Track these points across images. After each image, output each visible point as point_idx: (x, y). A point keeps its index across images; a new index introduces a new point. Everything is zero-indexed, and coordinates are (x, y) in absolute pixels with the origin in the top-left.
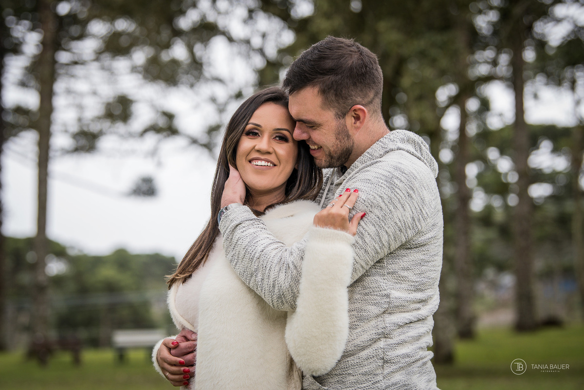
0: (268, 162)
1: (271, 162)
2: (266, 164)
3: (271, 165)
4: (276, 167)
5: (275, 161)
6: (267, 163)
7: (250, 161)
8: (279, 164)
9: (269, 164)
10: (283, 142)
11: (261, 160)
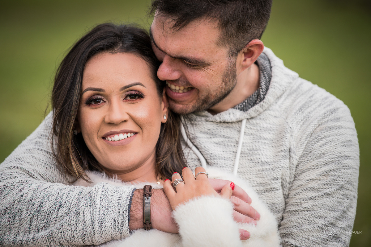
0: (127, 133)
1: (131, 132)
2: (125, 136)
3: (132, 134)
4: (138, 135)
5: (134, 128)
6: (125, 134)
7: (104, 138)
8: (140, 130)
9: (129, 135)
10: (138, 100)
11: (118, 133)
